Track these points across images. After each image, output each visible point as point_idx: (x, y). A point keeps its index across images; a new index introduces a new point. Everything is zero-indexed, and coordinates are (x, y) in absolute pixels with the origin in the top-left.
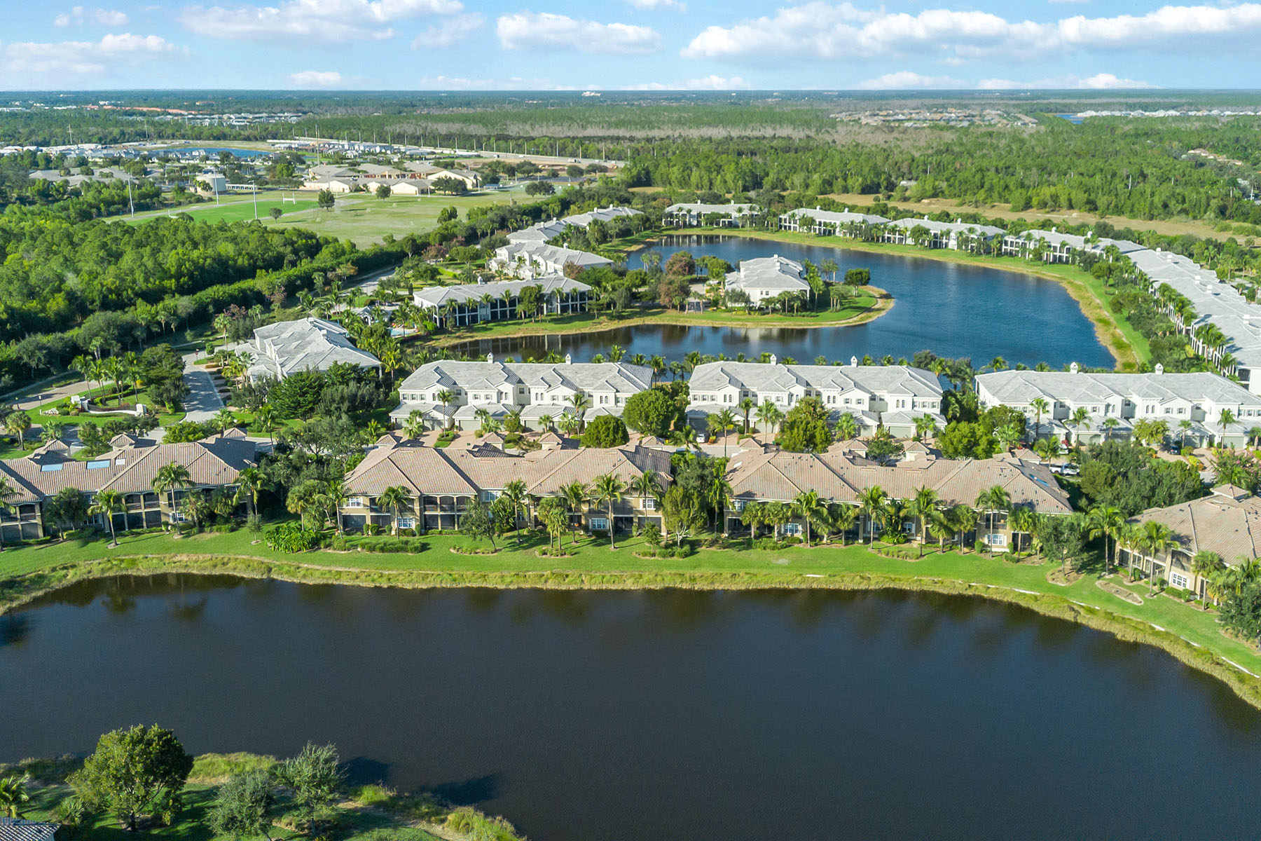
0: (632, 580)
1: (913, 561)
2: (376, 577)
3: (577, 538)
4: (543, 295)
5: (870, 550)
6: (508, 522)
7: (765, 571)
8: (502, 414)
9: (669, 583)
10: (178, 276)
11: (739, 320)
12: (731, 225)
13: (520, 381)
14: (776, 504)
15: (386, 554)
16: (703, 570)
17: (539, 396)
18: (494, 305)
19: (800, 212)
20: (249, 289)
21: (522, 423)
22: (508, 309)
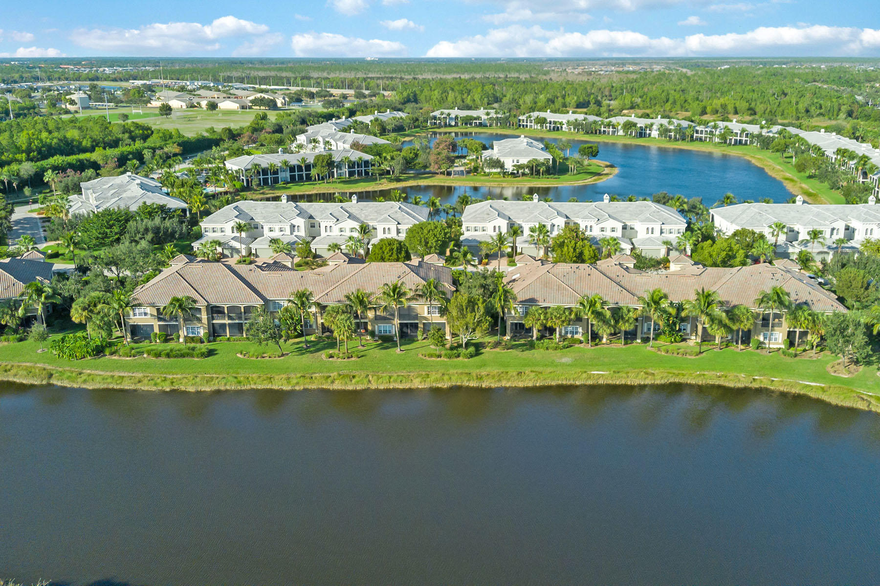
0: (419, 379)
1: (693, 357)
2: (159, 381)
3: (364, 342)
4: (334, 162)
5: (649, 348)
6: (295, 329)
7: (549, 369)
8: (294, 243)
9: (456, 381)
10: (28, 151)
11: (495, 181)
12: (481, 125)
13: (311, 217)
14: (558, 308)
15: (172, 359)
16: (489, 369)
17: (328, 228)
18: (292, 169)
19: (535, 114)
20: (86, 160)
21: (314, 251)
22: (304, 173)
